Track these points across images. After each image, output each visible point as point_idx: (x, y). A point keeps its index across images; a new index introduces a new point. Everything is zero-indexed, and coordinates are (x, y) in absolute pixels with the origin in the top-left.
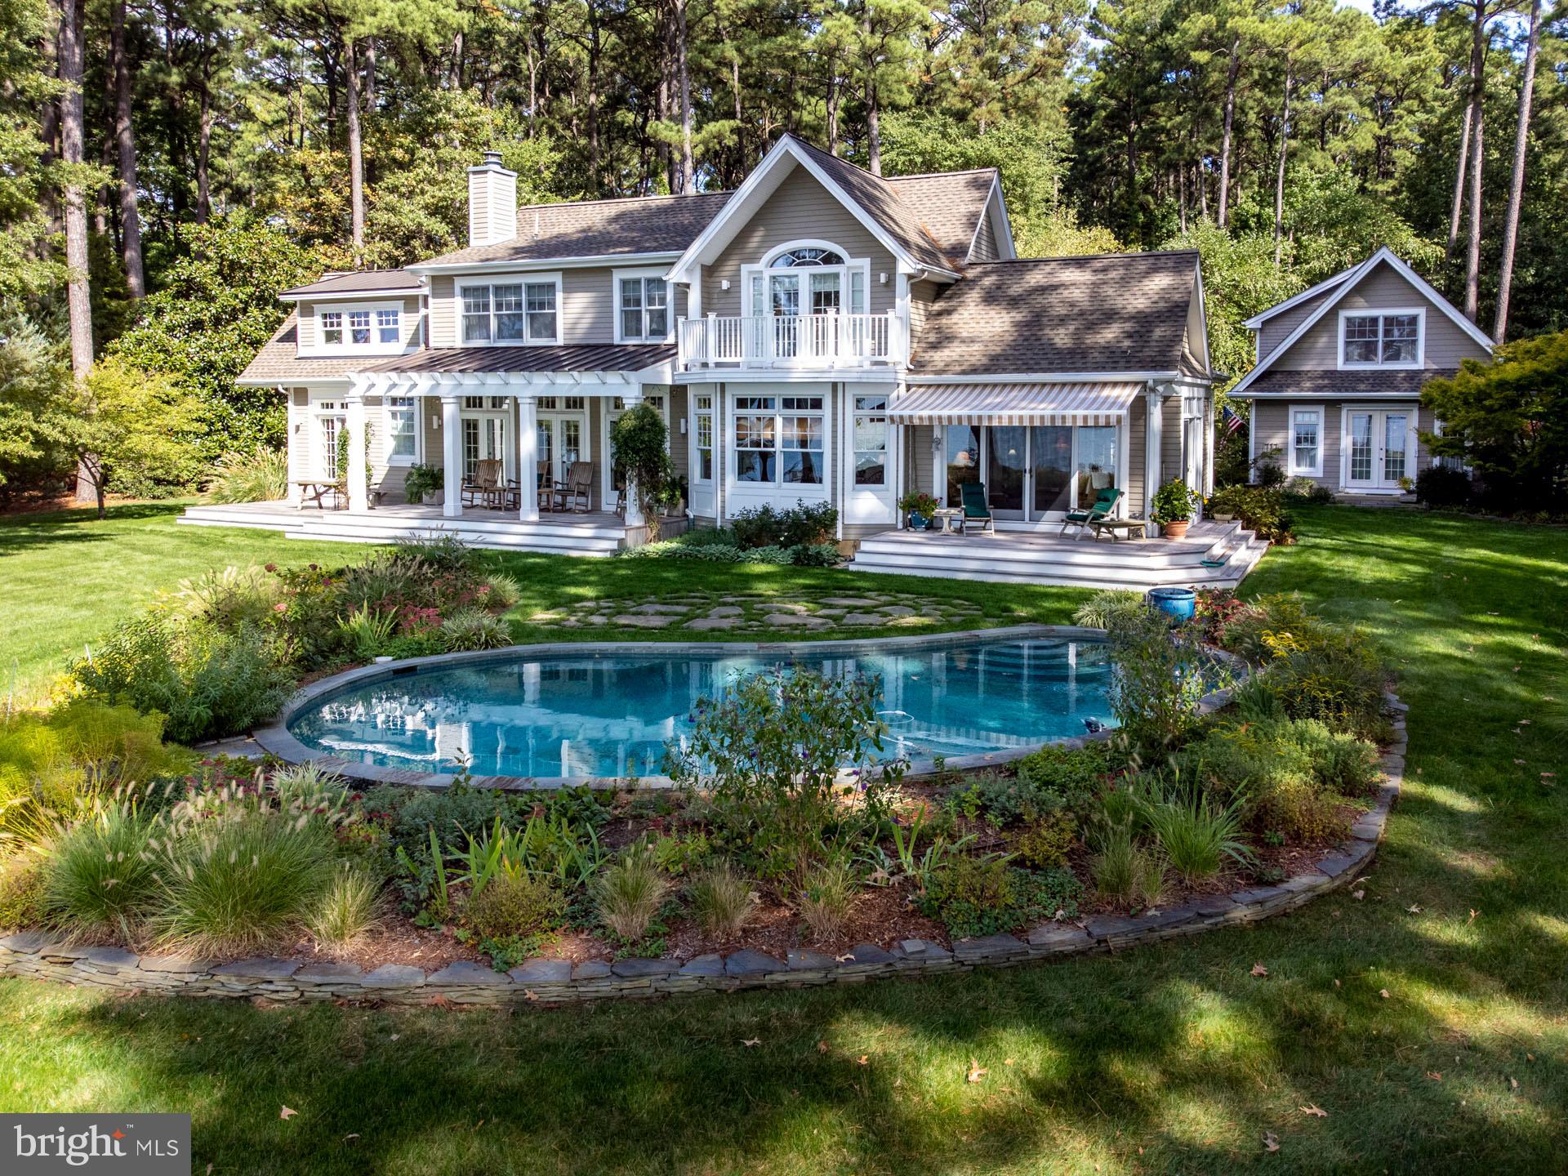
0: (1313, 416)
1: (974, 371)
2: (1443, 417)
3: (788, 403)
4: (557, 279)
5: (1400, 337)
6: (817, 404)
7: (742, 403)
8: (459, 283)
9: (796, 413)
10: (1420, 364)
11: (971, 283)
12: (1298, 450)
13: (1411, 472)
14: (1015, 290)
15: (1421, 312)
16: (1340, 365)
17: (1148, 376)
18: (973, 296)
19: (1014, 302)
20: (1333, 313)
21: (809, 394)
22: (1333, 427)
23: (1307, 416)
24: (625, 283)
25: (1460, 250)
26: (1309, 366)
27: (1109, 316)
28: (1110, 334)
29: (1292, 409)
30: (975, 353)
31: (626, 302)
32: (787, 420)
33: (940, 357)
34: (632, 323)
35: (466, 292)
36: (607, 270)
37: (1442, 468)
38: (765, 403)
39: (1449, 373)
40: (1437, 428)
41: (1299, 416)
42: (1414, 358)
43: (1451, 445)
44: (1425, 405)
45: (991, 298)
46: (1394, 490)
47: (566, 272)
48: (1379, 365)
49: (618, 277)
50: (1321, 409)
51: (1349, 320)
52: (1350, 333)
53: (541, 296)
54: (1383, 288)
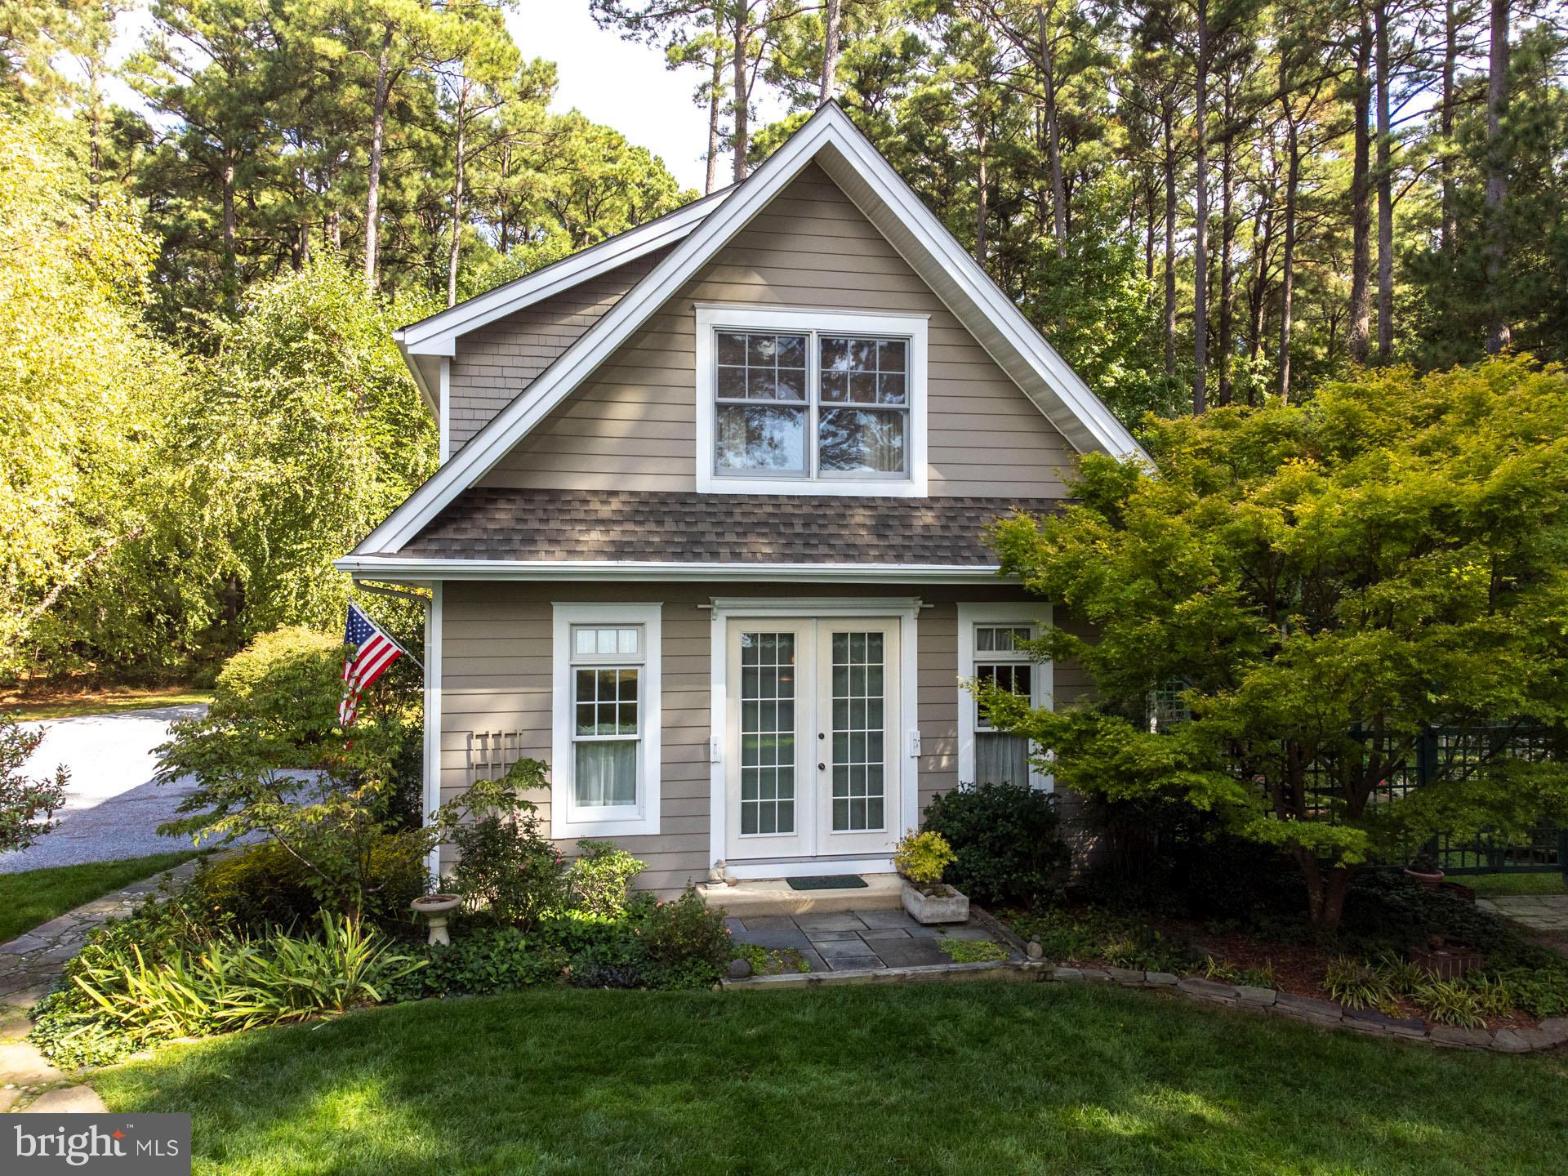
0: (628, 638)
10: (919, 483)
12: (579, 746)
16: (704, 476)
22: (686, 669)
23: (607, 637)
26: (595, 478)
29: (563, 616)
41: (585, 638)
50: (652, 616)
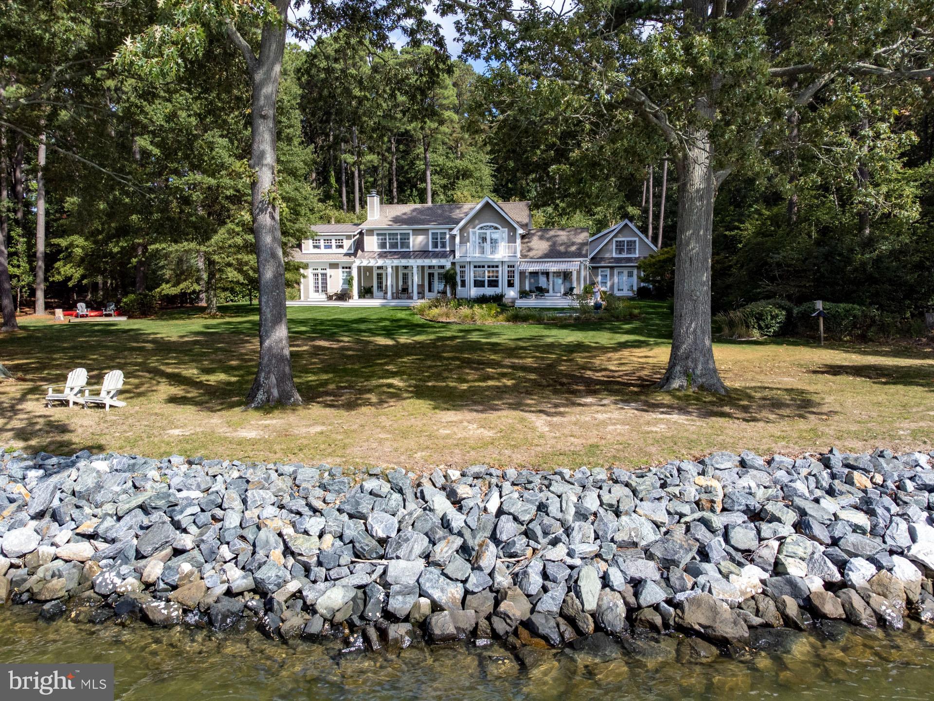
0: (607, 272)
1: (540, 258)
2: (644, 271)
3: (489, 267)
4: (411, 232)
5: (631, 245)
6: (497, 267)
7: (475, 267)
8: (375, 232)
9: (491, 269)
10: (637, 255)
11: (534, 234)
13: (635, 288)
14: (548, 236)
15: (637, 239)
16: (614, 255)
17: (581, 259)
18: (535, 238)
19: (548, 239)
20: (612, 239)
21: (495, 264)
22: (612, 275)
23: (605, 272)
24: (433, 233)
25: (646, 211)
26: (607, 255)
27: (573, 244)
28: (573, 248)
29: (600, 270)
30: (540, 253)
31: (433, 239)
32: (489, 272)
33: (531, 254)
34: (435, 245)
35: (378, 235)
36: (427, 230)
37: (644, 287)
38: (483, 267)
39: (645, 258)
40: (642, 274)
41: (602, 272)
42: (635, 253)
43: (645, 280)
44: (638, 268)
45: (541, 238)
46: (631, 294)
47: (413, 230)
48: (624, 255)
49: (430, 232)
50: (608, 270)
51: (617, 242)
52: (617, 246)
53: (405, 237)
54: (626, 231)
